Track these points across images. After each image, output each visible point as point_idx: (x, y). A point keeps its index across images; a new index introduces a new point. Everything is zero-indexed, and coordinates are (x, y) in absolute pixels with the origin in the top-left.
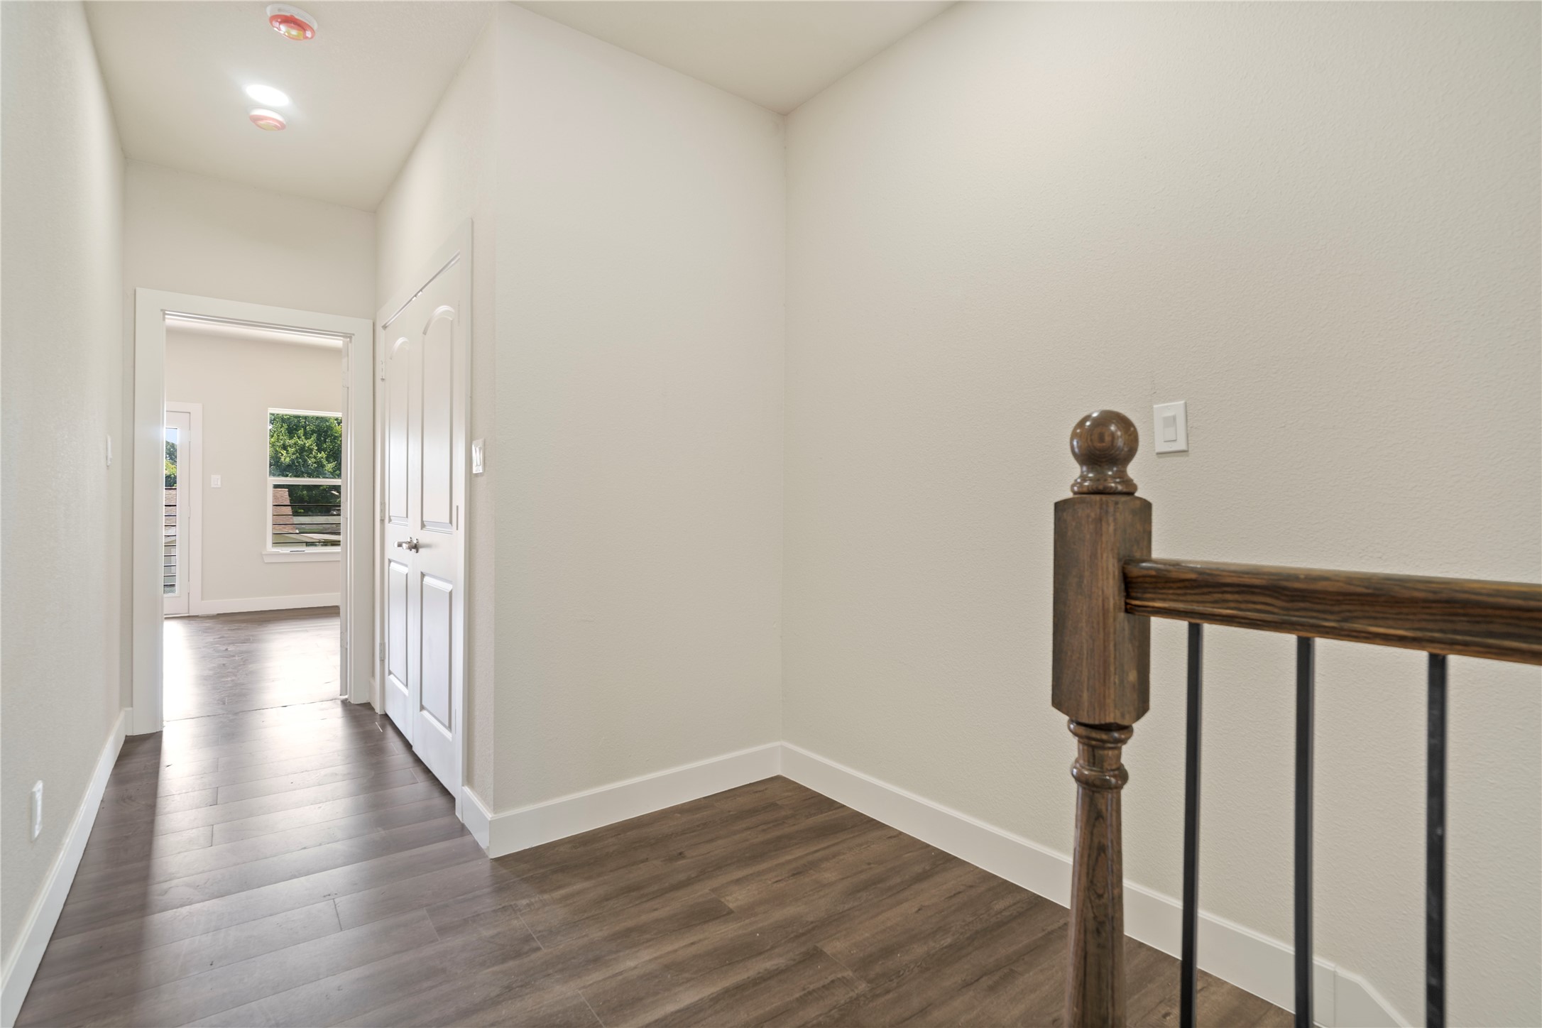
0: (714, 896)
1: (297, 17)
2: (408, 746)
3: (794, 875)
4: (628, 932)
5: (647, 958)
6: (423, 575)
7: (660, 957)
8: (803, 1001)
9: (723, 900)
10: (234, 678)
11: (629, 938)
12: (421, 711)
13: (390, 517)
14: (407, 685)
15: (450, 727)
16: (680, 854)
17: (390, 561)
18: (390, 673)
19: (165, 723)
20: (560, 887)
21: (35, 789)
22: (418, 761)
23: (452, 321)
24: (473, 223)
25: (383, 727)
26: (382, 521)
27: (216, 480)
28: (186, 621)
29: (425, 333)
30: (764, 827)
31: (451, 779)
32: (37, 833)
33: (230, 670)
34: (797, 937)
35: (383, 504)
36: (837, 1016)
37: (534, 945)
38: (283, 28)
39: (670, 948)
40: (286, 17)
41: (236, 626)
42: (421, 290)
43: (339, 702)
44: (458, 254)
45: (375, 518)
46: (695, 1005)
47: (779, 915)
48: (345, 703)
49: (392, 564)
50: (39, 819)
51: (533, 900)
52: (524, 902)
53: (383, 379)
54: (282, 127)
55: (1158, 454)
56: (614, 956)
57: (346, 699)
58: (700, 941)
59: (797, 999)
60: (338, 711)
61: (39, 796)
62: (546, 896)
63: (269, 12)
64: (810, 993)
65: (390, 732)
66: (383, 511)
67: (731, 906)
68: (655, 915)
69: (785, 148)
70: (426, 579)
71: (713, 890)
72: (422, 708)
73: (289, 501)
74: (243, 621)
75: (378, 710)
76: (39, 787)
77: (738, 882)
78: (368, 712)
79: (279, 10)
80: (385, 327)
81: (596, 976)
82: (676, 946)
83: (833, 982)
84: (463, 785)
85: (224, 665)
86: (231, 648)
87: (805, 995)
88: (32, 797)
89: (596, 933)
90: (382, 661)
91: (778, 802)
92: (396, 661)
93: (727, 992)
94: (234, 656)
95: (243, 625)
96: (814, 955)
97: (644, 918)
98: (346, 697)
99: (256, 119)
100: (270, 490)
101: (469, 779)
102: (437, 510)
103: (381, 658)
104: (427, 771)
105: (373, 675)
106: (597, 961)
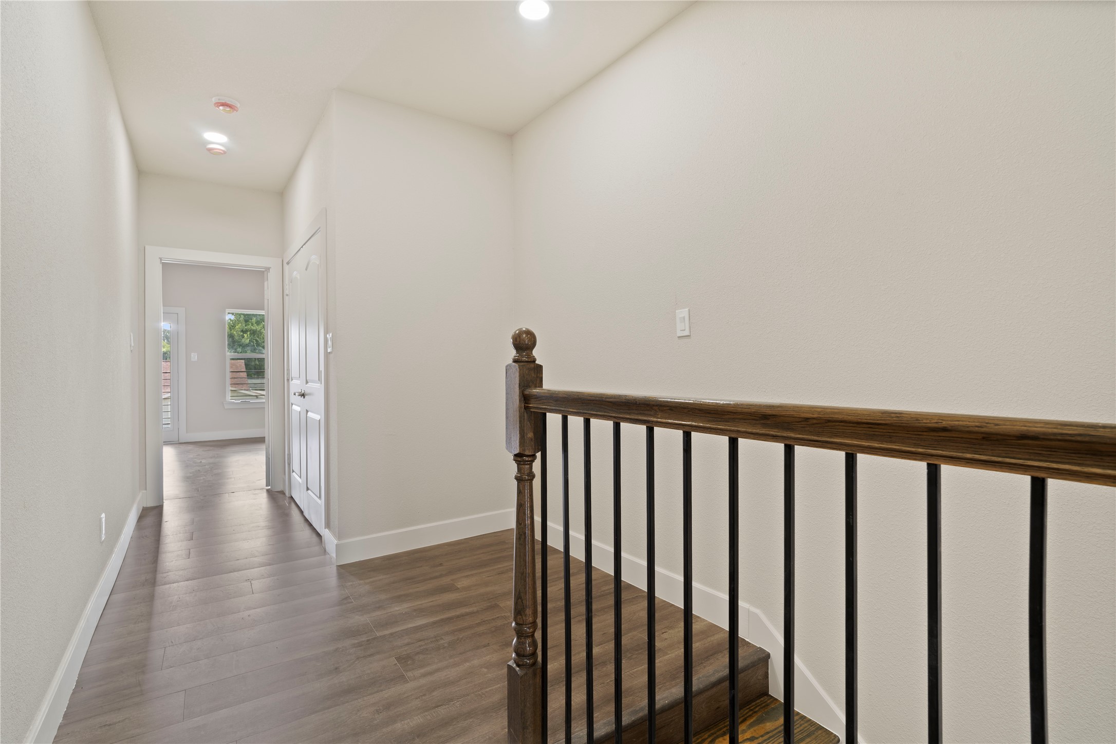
0: (451, 582)
1: (228, 102)
2: (302, 512)
3: (498, 574)
4: (399, 597)
5: (407, 606)
6: (307, 411)
7: (413, 606)
8: (479, 624)
9: (455, 584)
10: (204, 477)
11: (399, 599)
12: (307, 490)
13: (292, 378)
14: (301, 477)
15: (320, 497)
16: (441, 564)
17: (292, 404)
18: (293, 471)
19: (164, 501)
20: (370, 578)
21: (102, 516)
22: (306, 520)
23: (318, 265)
24: (326, 210)
25: (290, 503)
26: (288, 380)
27: (194, 357)
28: (177, 446)
29: (306, 269)
30: (493, 552)
31: (320, 526)
32: (103, 539)
33: (202, 473)
34: (488, 599)
35: (288, 370)
36: (494, 630)
37: (350, 601)
38: (221, 108)
39: (420, 603)
40: (223, 103)
41: (208, 448)
42: (304, 244)
43: (265, 490)
44: (319, 228)
45: (285, 378)
46: (423, 625)
47: (483, 590)
48: (268, 491)
49: (293, 405)
50: (104, 532)
51: (354, 583)
52: (350, 584)
53: (287, 295)
54: (225, 152)
55: (678, 337)
56: (389, 606)
57: (269, 489)
58: (436, 600)
59: (477, 623)
60: (264, 495)
61: (104, 520)
62: (361, 582)
63: (214, 100)
64: (484, 621)
65: (293, 506)
66: (288, 374)
67: (459, 586)
68: (417, 590)
69: (512, 155)
70: (309, 413)
71: (452, 580)
72: (308, 489)
73: (245, 369)
74: (211, 446)
75: (287, 494)
76: (103, 515)
77: (467, 576)
78: (281, 496)
79: (219, 100)
80: (288, 263)
81: (378, 613)
82: (423, 602)
83: (498, 617)
84: (325, 528)
85: (199, 470)
86: (203, 461)
87: (482, 622)
88: (100, 519)
89: (383, 597)
90: (289, 464)
91: (507, 541)
92: (295, 466)
93: (442, 620)
94: (205, 466)
95: (211, 448)
96: (494, 607)
97: (411, 591)
98: (269, 487)
99: (210, 150)
100: (228, 362)
101: (328, 525)
102: (313, 374)
103: (288, 462)
104: (310, 525)
105: (285, 474)
106: (379, 608)
